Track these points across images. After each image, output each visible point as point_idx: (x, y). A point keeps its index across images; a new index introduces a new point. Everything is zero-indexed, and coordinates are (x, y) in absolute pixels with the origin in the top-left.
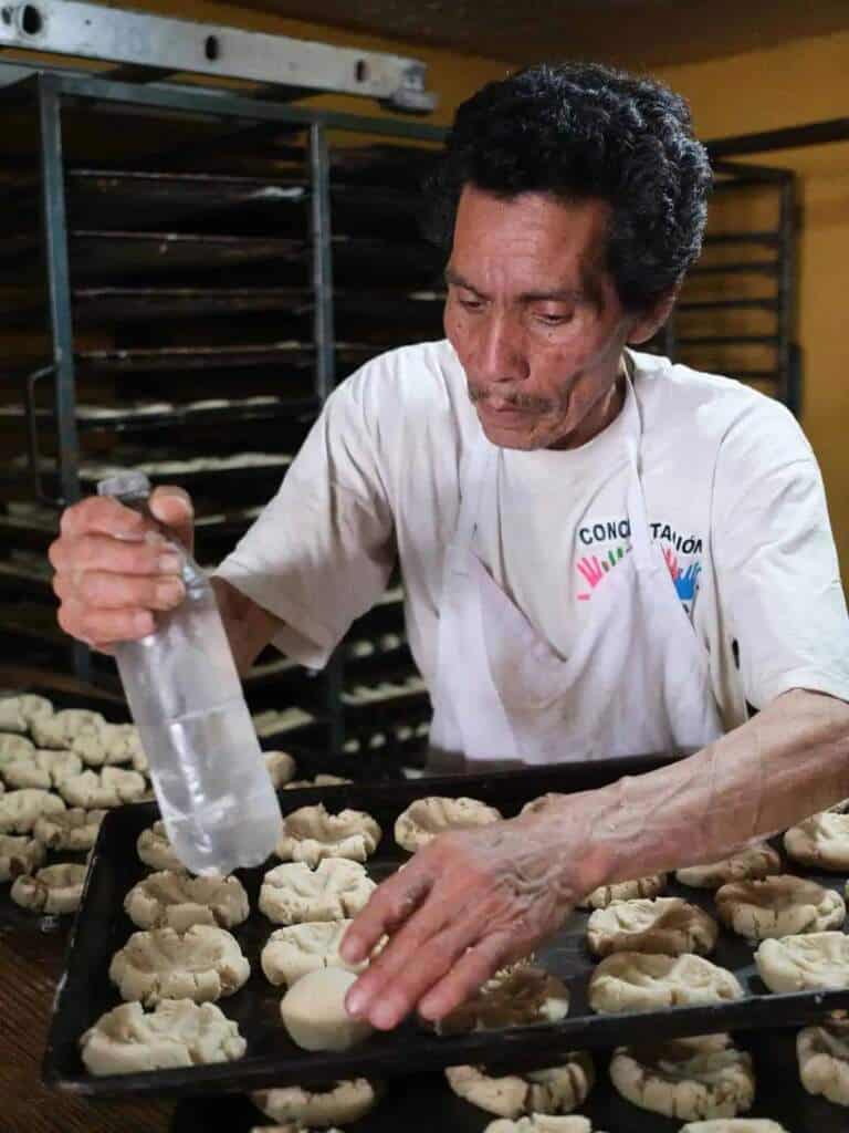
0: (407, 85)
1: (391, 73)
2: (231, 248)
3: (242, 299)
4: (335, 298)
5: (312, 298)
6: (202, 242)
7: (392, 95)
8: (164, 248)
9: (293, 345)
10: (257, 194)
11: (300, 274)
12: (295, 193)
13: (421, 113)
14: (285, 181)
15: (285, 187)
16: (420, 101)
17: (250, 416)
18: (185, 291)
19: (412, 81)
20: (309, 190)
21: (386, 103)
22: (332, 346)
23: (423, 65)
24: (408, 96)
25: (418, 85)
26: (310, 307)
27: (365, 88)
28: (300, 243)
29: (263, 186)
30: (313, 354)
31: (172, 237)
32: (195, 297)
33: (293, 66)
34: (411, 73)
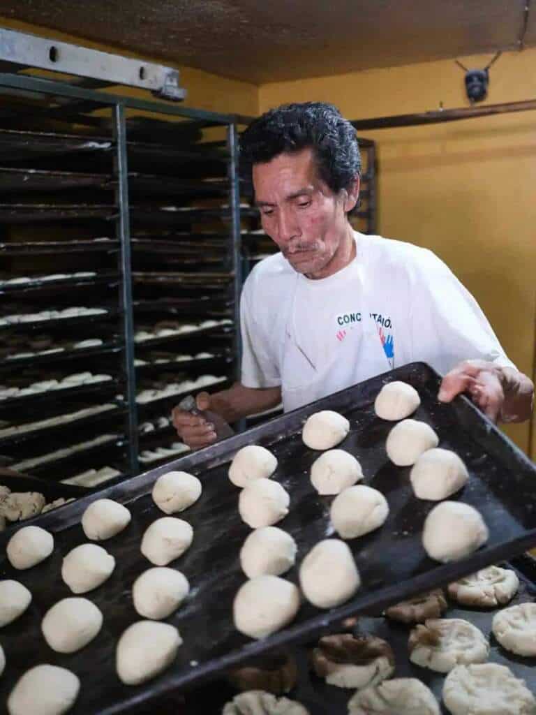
0: (169, 83)
1: (160, 76)
2: (67, 179)
3: (75, 211)
4: (130, 210)
5: (117, 211)
6: (50, 175)
7: (161, 89)
8: (26, 178)
9: (105, 239)
10: (84, 146)
11: (109, 196)
12: (106, 146)
13: (176, 100)
14: (100, 138)
15: (101, 142)
16: (177, 93)
17: (80, 284)
18: (41, 206)
19: (171, 81)
20: (114, 144)
21: (156, 93)
22: (129, 240)
23: (177, 71)
24: (170, 90)
25: (175, 84)
26: (116, 216)
27: (144, 84)
28: (108, 176)
29: (86, 141)
30: (119, 245)
31: (32, 171)
32: (46, 209)
33: (103, 69)
34: (170, 76)
